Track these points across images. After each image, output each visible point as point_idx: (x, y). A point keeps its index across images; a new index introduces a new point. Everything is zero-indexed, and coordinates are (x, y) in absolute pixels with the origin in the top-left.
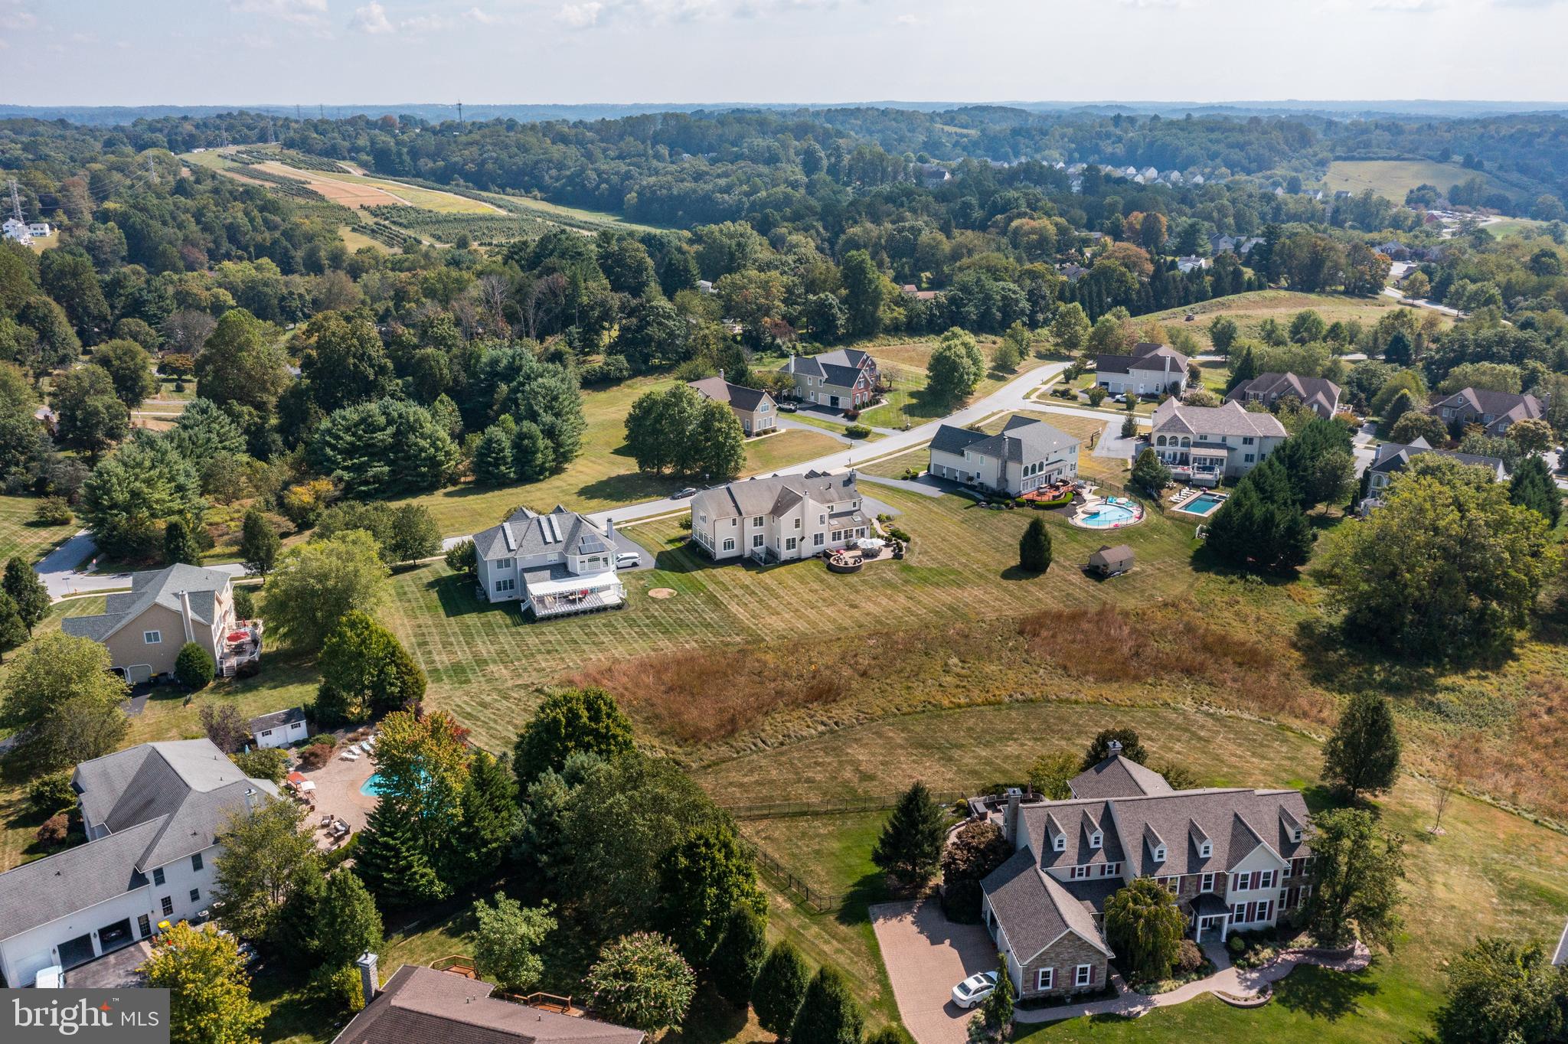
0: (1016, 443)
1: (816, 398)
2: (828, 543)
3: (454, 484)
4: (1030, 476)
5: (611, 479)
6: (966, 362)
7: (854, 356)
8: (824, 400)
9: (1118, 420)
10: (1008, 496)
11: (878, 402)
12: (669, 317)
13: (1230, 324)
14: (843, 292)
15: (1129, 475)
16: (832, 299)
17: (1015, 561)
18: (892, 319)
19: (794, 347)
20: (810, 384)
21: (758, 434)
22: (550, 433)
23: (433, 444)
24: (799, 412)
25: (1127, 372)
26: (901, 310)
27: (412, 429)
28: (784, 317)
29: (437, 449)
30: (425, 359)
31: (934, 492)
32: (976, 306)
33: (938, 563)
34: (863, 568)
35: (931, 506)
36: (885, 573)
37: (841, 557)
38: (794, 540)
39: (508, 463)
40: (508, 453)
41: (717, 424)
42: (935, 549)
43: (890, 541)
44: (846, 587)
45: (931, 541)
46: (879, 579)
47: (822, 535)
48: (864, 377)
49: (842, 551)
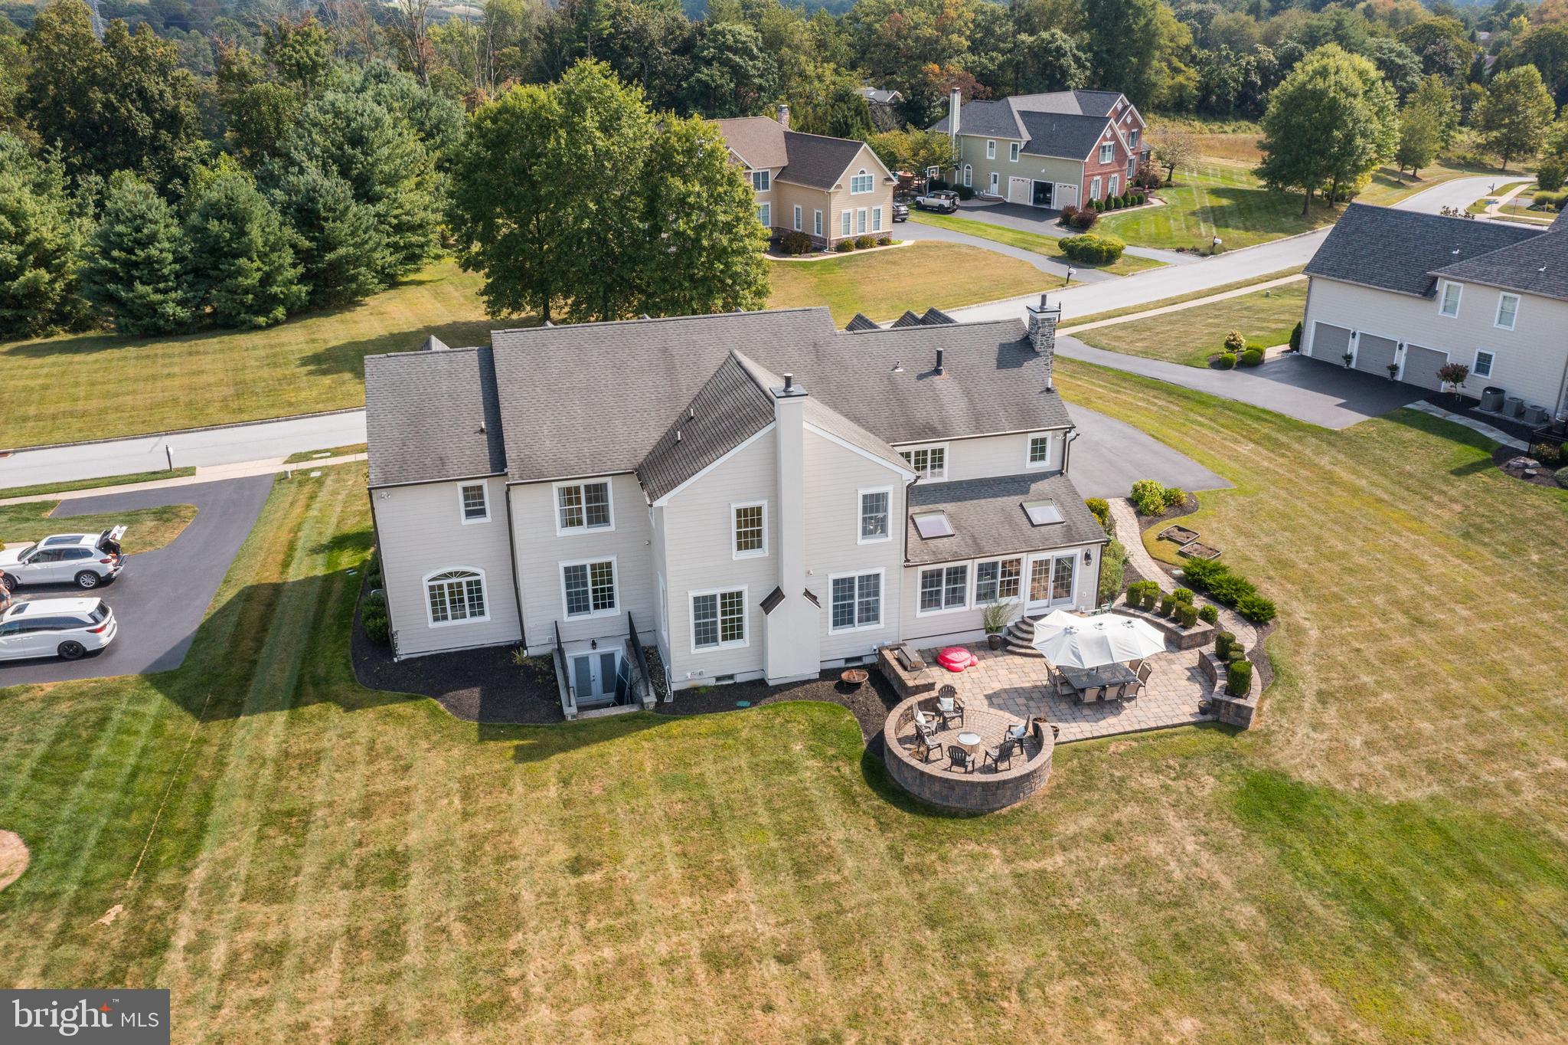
1: (1003, 189)
7: (1093, 102)
8: (1020, 191)
11: (1142, 202)
16: (1063, 40)
18: (1171, 88)
20: (991, 157)
21: (842, 249)
24: (961, 214)
26: (1191, 72)
33: (1431, 767)
34: (1042, 787)
35: (1324, 461)
36: (1159, 828)
37: (947, 704)
38: (733, 601)
39: (165, 279)
40: (162, 251)
41: (677, 183)
42: (1390, 672)
43: (1185, 619)
44: (930, 939)
45: (1364, 627)
46: (1129, 873)
47: (871, 584)
48: (1114, 137)
49: (961, 657)
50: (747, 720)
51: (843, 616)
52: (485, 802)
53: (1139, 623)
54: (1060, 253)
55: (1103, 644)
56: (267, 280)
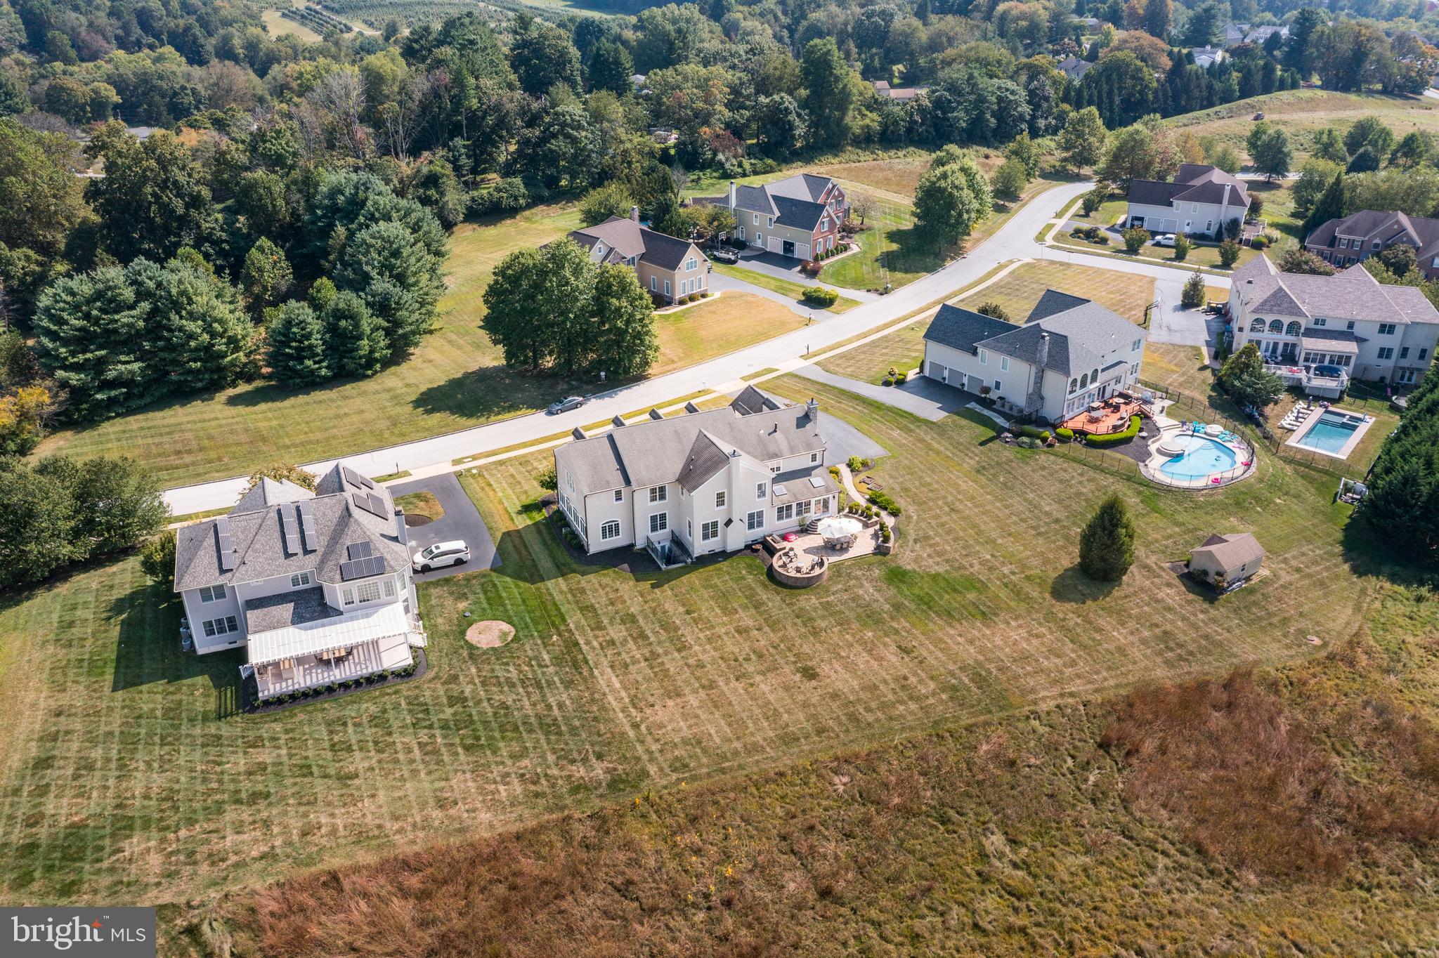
0: (1060, 342)
1: (765, 243)
2: (772, 525)
3: (249, 379)
4: (1079, 392)
5: (467, 376)
6: (967, 194)
7: (815, 183)
8: (775, 246)
9: (1173, 280)
10: (1044, 423)
11: (846, 248)
12: (579, 127)
13: (1279, 134)
14: (804, 92)
15: (1209, 377)
16: (789, 102)
17: (1070, 557)
18: (862, 128)
19: (740, 165)
20: (756, 223)
21: (682, 302)
22: (383, 307)
23: (208, 329)
24: (741, 264)
25: (1170, 204)
26: (875, 116)
27: (176, 306)
28: (728, 125)
29: (213, 335)
30: (253, 186)
31: (931, 410)
32: (967, 111)
33: (947, 561)
34: (825, 577)
35: (928, 438)
36: (862, 586)
37: (791, 554)
38: (715, 524)
39: (318, 355)
40: (316, 340)
41: (614, 301)
42: (939, 530)
43: (869, 517)
44: (798, 621)
45: (932, 513)
46: (853, 600)
47: (760, 514)
48: (829, 215)
49: (792, 537)
50: (724, 565)
51: (751, 526)
52: (649, 598)
53: (854, 521)
54: (803, 298)
55: (841, 529)
56: (372, 351)
